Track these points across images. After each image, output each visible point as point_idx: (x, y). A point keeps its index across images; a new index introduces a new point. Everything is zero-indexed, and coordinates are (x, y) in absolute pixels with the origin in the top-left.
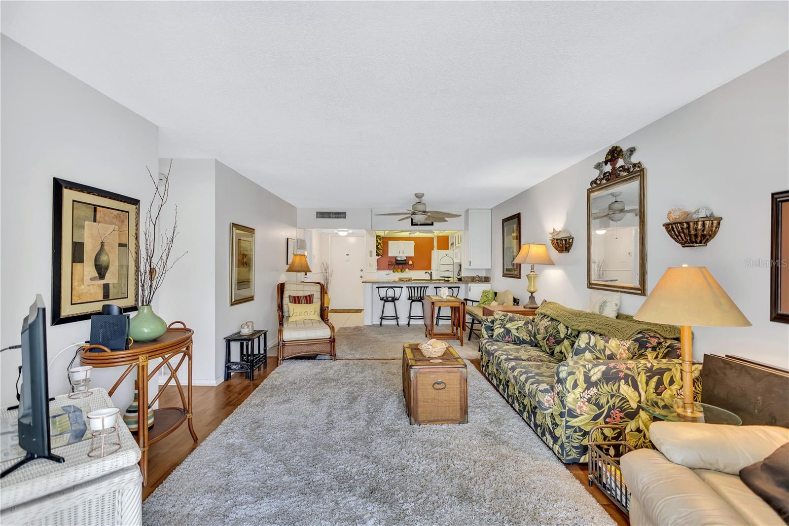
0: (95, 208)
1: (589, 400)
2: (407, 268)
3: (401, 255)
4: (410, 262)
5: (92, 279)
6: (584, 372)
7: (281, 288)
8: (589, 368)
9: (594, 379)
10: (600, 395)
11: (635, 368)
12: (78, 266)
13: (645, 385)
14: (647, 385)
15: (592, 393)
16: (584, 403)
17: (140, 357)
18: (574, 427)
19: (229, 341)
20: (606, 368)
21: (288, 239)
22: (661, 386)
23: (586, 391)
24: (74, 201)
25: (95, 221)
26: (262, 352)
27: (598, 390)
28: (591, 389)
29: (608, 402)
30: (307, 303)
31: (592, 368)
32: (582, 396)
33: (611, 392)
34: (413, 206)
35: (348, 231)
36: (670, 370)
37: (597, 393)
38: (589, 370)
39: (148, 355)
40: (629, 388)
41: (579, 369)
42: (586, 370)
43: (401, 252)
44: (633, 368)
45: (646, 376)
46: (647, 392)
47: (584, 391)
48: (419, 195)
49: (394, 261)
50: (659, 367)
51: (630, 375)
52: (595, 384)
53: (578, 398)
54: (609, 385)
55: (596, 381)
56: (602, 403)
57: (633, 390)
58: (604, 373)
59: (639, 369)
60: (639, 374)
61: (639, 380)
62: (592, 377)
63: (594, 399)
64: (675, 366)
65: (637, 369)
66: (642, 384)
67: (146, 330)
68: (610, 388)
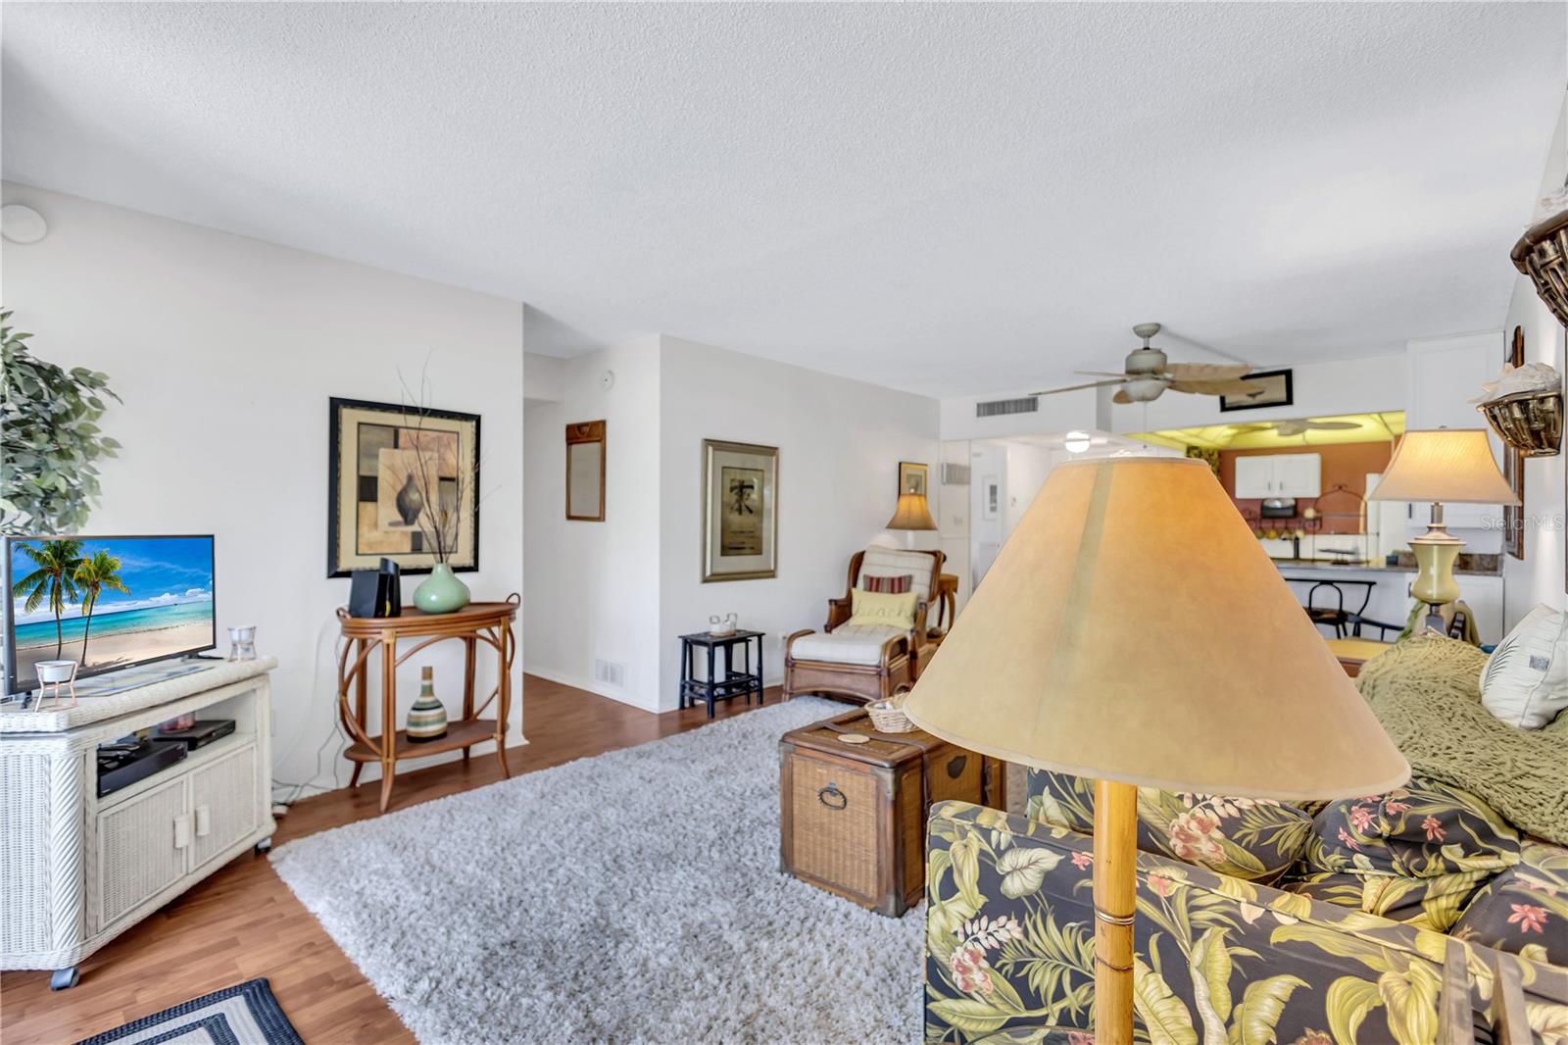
0: (396, 430)
1: (993, 956)
2: (1299, 528)
3: (1276, 493)
4: (1310, 513)
5: (392, 524)
6: (982, 852)
7: (858, 561)
8: (998, 844)
9: (1013, 886)
10: (1033, 955)
11: (1181, 902)
12: (368, 506)
13: (1224, 995)
14: (1237, 998)
15: (1003, 936)
16: (975, 958)
17: (383, 631)
18: (948, 1026)
19: (689, 644)
20: (1060, 862)
21: (900, 464)
22: (1309, 1032)
23: (984, 921)
24: (359, 424)
25: (396, 446)
26: (754, 671)
27: (1026, 933)
28: (1003, 919)
29: (1059, 994)
30: (892, 592)
31: (1010, 847)
32: (969, 933)
33: (1072, 958)
34: (1128, 359)
35: (1089, 440)
36: (1371, 976)
37: (1019, 941)
38: (1001, 854)
39: (394, 630)
40: (1152, 977)
41: (964, 834)
42: (986, 847)
43: (1276, 488)
44: (1169, 899)
45: (1234, 957)
46: (1235, 1027)
47: (978, 917)
48: (1144, 328)
49: (1257, 509)
50: (1300, 938)
51: (1157, 928)
52: (1015, 908)
53: (956, 933)
54: (1066, 932)
55: (1019, 899)
56: (1037, 988)
57: (1168, 992)
58: (1049, 879)
59: (1199, 916)
60: (1197, 933)
61: (1196, 957)
62: (1008, 879)
63: (1009, 957)
64: (1403, 967)
65: (1192, 909)
66: (1209, 984)
67: (434, 598)
68: (1070, 943)
